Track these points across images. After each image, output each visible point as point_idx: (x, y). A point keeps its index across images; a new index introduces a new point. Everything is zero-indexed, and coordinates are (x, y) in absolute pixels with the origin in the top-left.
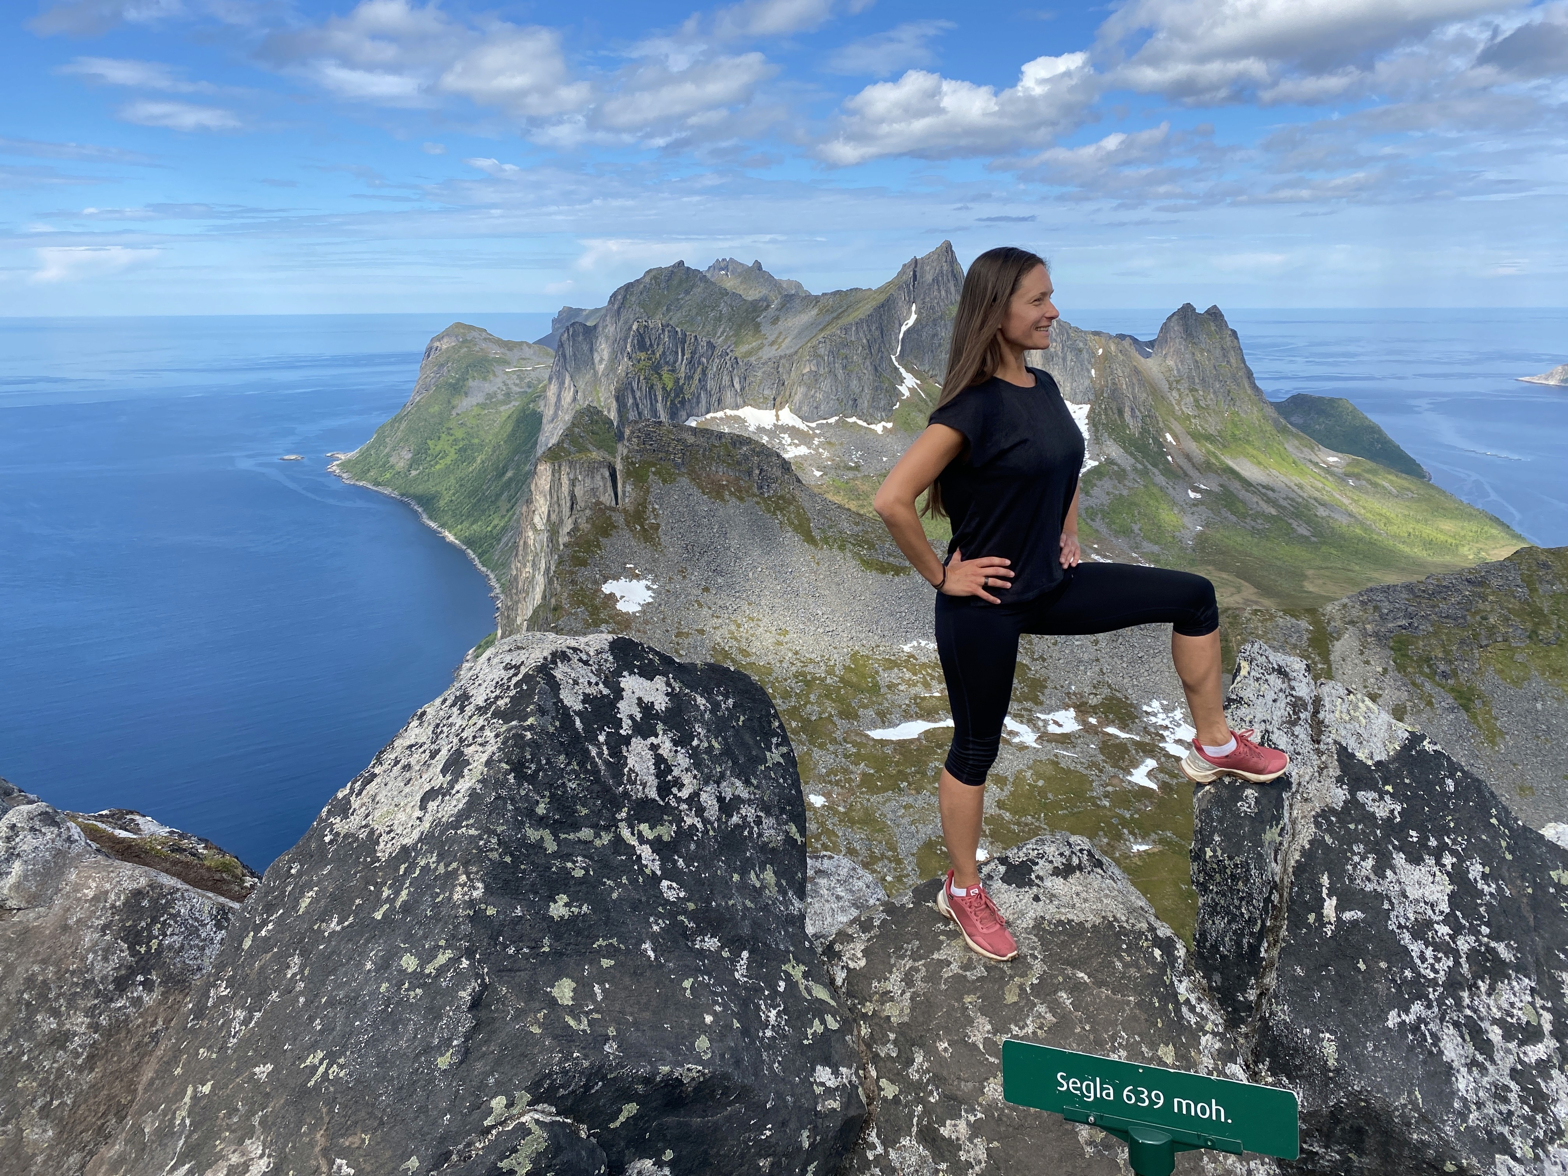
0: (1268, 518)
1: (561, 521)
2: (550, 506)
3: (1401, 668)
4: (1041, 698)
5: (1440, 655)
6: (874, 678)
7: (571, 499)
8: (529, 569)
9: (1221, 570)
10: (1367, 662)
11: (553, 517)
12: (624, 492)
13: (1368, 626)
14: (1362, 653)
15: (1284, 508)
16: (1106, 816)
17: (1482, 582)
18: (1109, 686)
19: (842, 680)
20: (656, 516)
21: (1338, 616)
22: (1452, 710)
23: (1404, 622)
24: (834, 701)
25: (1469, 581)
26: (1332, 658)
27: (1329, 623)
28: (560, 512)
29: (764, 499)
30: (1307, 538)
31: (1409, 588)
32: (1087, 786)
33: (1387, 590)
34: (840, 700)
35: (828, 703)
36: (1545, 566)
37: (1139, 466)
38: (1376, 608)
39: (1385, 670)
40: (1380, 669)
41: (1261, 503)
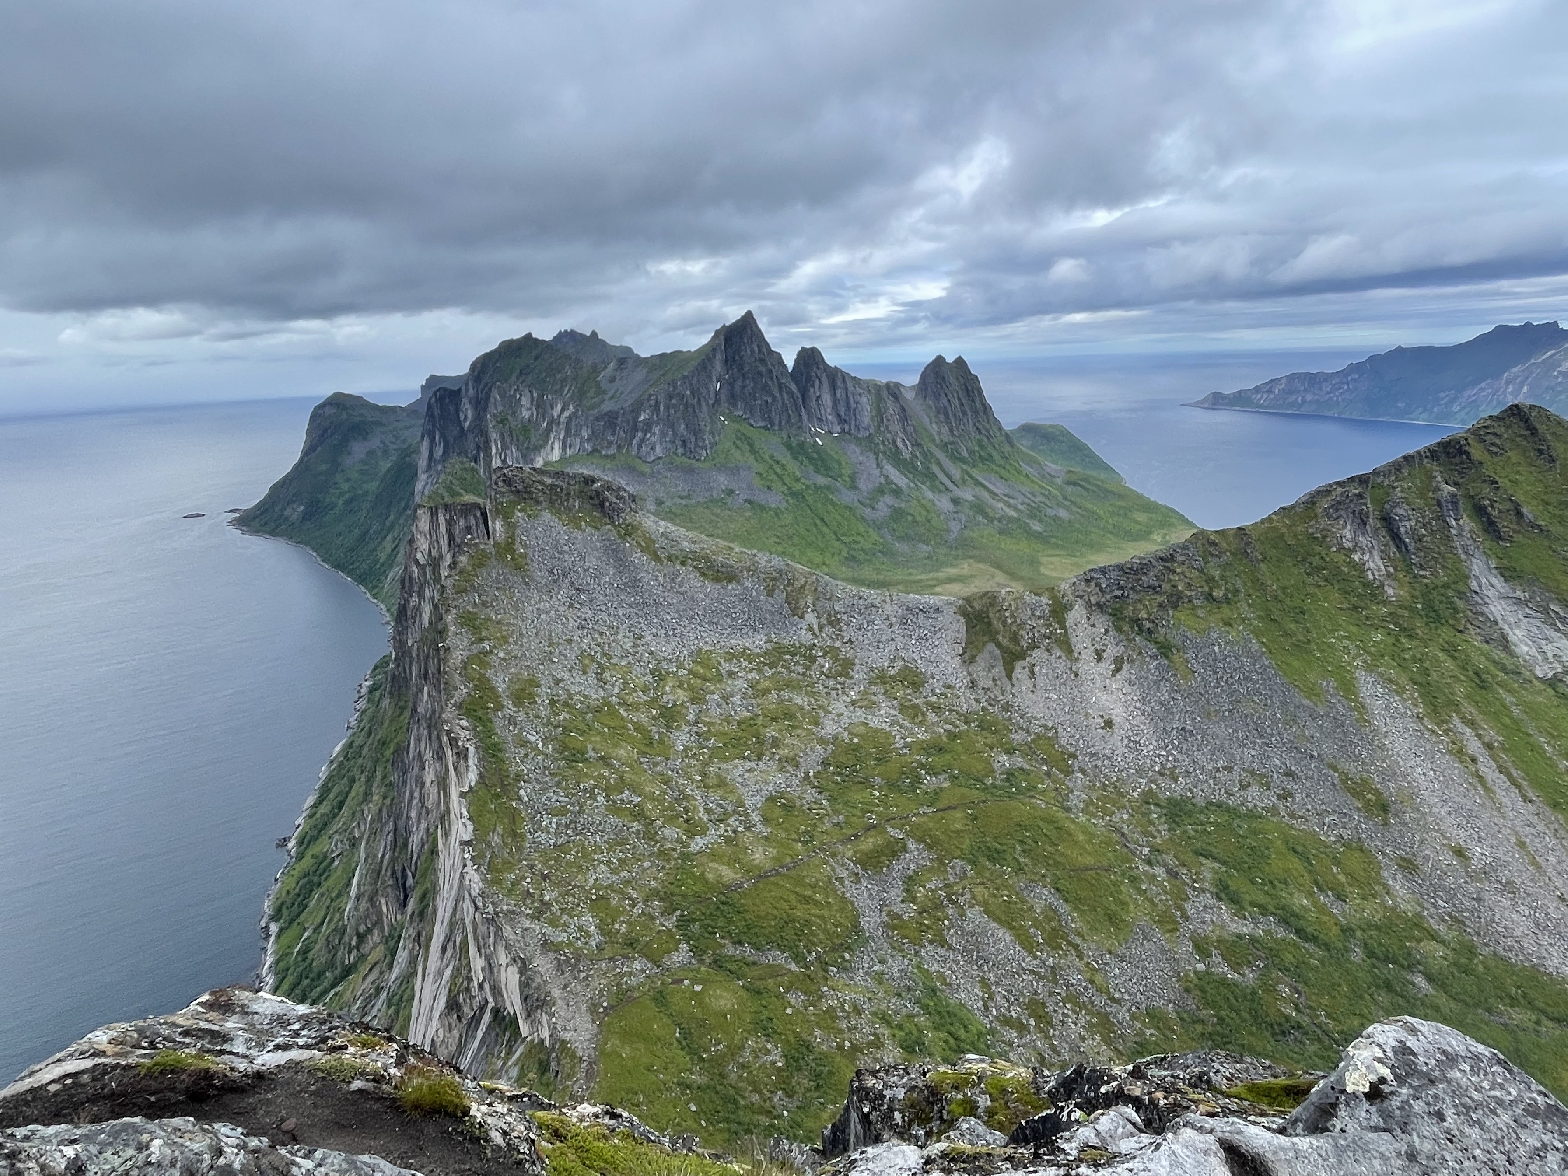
0: (1011, 520)
1: (441, 556)
2: (431, 543)
3: (1119, 629)
4: (852, 673)
5: (1145, 616)
6: (717, 668)
7: (449, 538)
8: (415, 598)
9: (979, 562)
10: (1094, 626)
11: (434, 553)
12: (494, 528)
13: (1092, 598)
14: (1089, 619)
15: (1021, 511)
16: (906, 762)
17: (1172, 559)
18: (903, 660)
19: (691, 672)
20: (525, 546)
21: (1070, 592)
22: (1154, 657)
23: (1119, 593)
24: (685, 690)
25: (1161, 559)
26: (1067, 624)
27: (1063, 597)
28: (440, 548)
29: (615, 527)
30: (1040, 533)
31: (1120, 567)
32: (891, 740)
33: (1103, 571)
34: (691, 688)
35: (680, 691)
36: (1214, 544)
37: (912, 485)
38: (1097, 585)
39: (1107, 631)
40: (1103, 630)
41: (1005, 508)
